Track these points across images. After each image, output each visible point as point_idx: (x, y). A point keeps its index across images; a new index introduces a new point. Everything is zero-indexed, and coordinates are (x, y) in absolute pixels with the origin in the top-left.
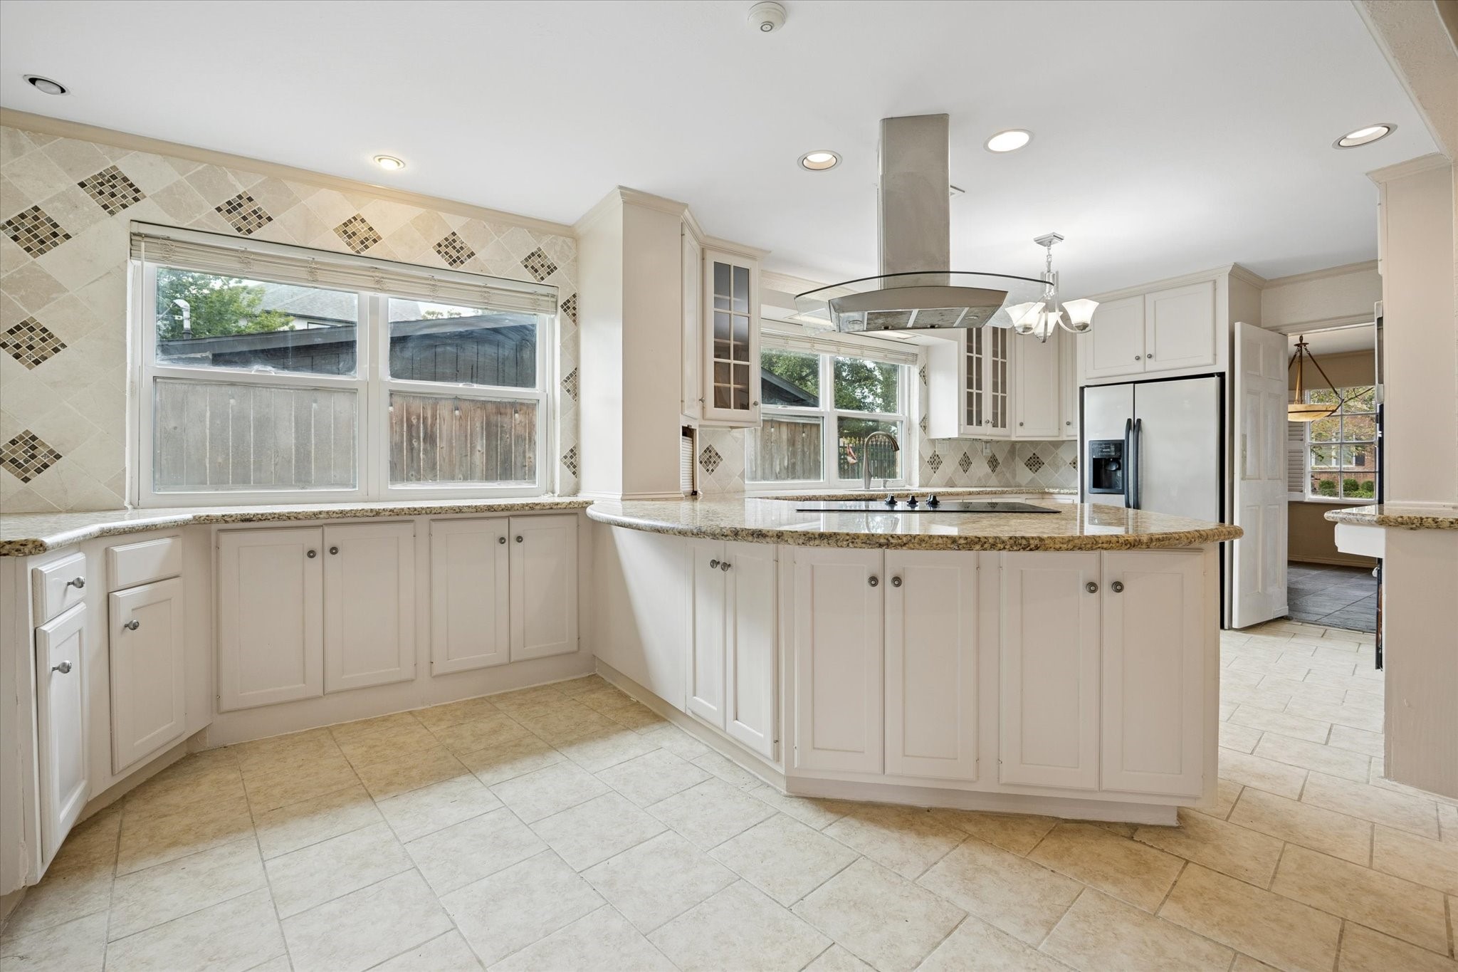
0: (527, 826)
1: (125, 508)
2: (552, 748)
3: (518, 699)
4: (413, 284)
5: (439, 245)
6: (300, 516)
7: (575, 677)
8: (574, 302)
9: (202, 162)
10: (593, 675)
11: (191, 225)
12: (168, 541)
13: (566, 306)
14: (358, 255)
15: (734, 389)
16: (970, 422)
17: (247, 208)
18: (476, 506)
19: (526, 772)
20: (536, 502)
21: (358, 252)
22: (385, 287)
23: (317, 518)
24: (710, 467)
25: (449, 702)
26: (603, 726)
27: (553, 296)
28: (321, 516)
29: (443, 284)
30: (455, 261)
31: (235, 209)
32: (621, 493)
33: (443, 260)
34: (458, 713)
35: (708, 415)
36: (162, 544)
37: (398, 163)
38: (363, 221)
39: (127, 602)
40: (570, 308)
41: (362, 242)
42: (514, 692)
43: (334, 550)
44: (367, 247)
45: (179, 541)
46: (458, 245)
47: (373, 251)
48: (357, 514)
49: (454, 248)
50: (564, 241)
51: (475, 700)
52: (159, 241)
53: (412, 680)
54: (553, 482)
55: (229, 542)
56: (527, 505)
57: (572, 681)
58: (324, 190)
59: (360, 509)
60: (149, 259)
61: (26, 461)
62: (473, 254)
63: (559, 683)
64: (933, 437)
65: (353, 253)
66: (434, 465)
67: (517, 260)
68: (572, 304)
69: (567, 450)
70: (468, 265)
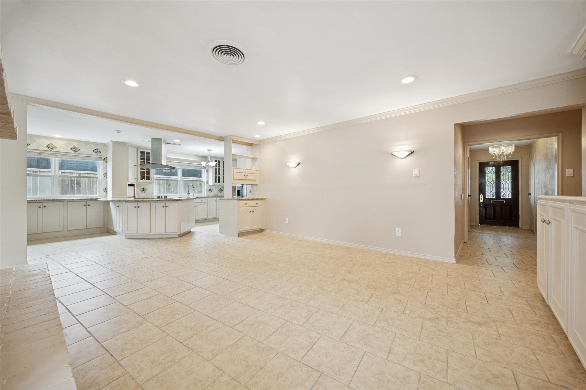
4: (63, 156)
5: (71, 148)
10: (108, 232)
13: (104, 160)
15: (146, 176)
16: (216, 182)
22: (58, 157)
23: (41, 201)
24: (144, 192)
27: (101, 157)
30: (75, 151)
32: (112, 196)
33: (72, 151)
35: (139, 181)
38: (52, 144)
40: (105, 160)
43: (45, 207)
44: (53, 149)
46: (76, 148)
47: (55, 150)
49: (75, 149)
50: (104, 147)
53: (63, 231)
54: (101, 194)
57: (102, 232)
58: (42, 139)
62: (80, 150)
64: (209, 185)
65: (50, 150)
66: (80, 191)
67: (91, 151)
68: (105, 159)
69: (104, 188)
70: (78, 152)
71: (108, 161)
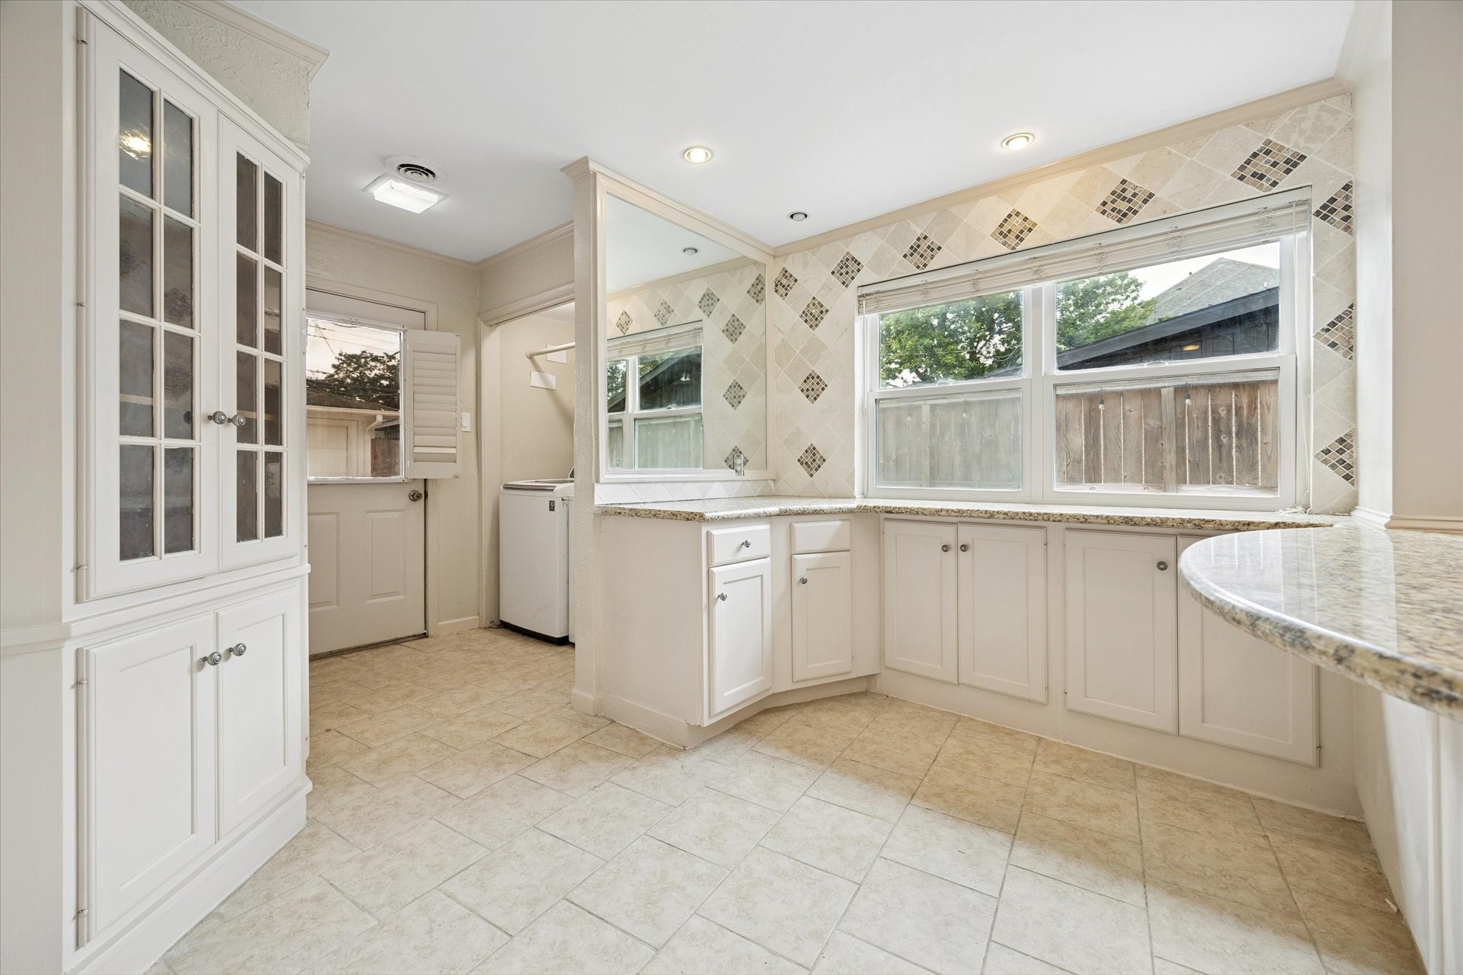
0: (990, 940)
1: (855, 497)
2: (1143, 878)
3: (1177, 790)
4: (1071, 262)
5: (1104, 204)
6: (926, 513)
7: (1307, 807)
8: (1347, 198)
9: (893, 223)
10: (1355, 822)
11: (889, 276)
12: (838, 523)
13: (1326, 212)
14: (1014, 252)
17: (924, 245)
18: (1107, 517)
19: (1069, 880)
20: (1207, 518)
21: (1014, 248)
22: (1043, 275)
23: (940, 515)
25: (1088, 749)
26: (1267, 905)
27: (1298, 204)
28: (942, 513)
29: (1112, 249)
30: (1125, 215)
31: (915, 250)
32: (1391, 514)
33: (1110, 220)
34: (1084, 766)
36: (835, 524)
37: (1027, 138)
38: (1018, 214)
39: (803, 563)
40: (1336, 210)
41: (1017, 237)
42: (1183, 776)
43: (964, 548)
44: (1022, 240)
45: (848, 523)
46: (1129, 193)
47: (1030, 240)
48: (972, 515)
49: (1124, 199)
50: (1321, 108)
51: (1118, 760)
52: (872, 296)
53: (1042, 705)
55: (891, 528)
56: (1190, 521)
57: (1299, 809)
58: (981, 201)
59: (976, 509)
60: (869, 312)
61: (812, 464)
62: (1150, 196)
63: (1272, 802)
65: (1009, 251)
66: (1253, 466)
67: (1226, 175)
68: (1341, 202)
69: (1330, 441)
70: (1145, 213)
71: (1359, 212)
